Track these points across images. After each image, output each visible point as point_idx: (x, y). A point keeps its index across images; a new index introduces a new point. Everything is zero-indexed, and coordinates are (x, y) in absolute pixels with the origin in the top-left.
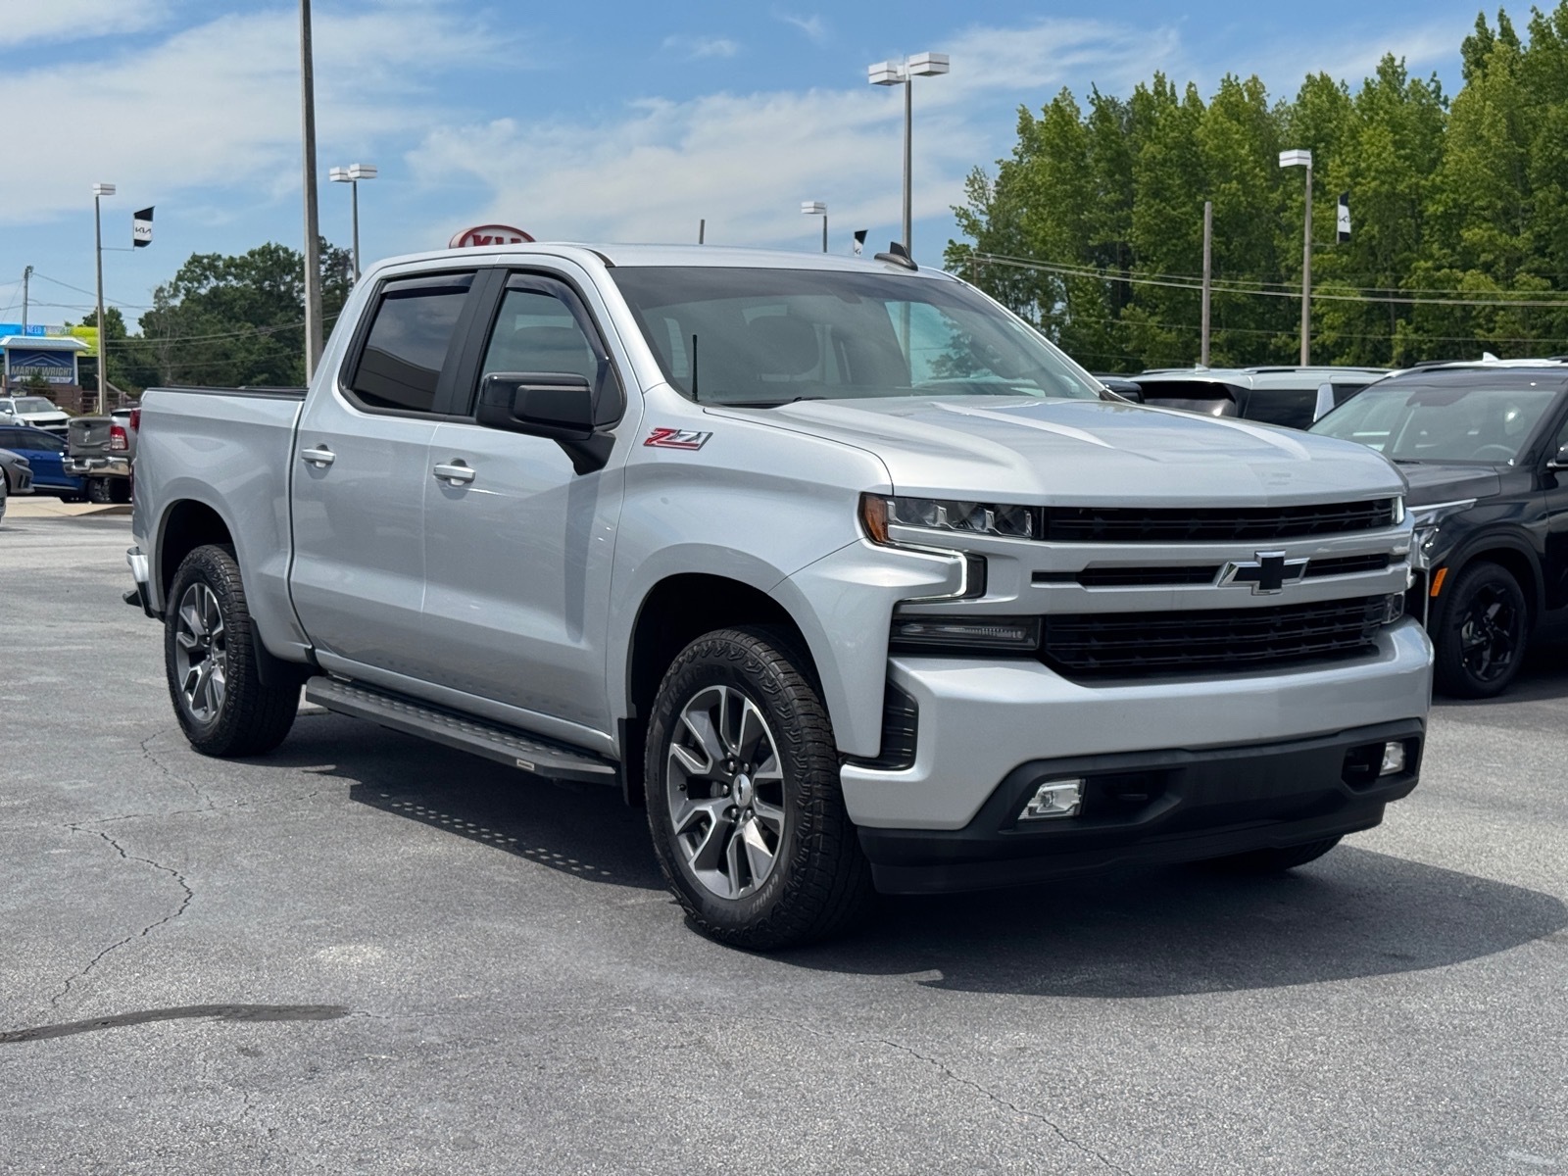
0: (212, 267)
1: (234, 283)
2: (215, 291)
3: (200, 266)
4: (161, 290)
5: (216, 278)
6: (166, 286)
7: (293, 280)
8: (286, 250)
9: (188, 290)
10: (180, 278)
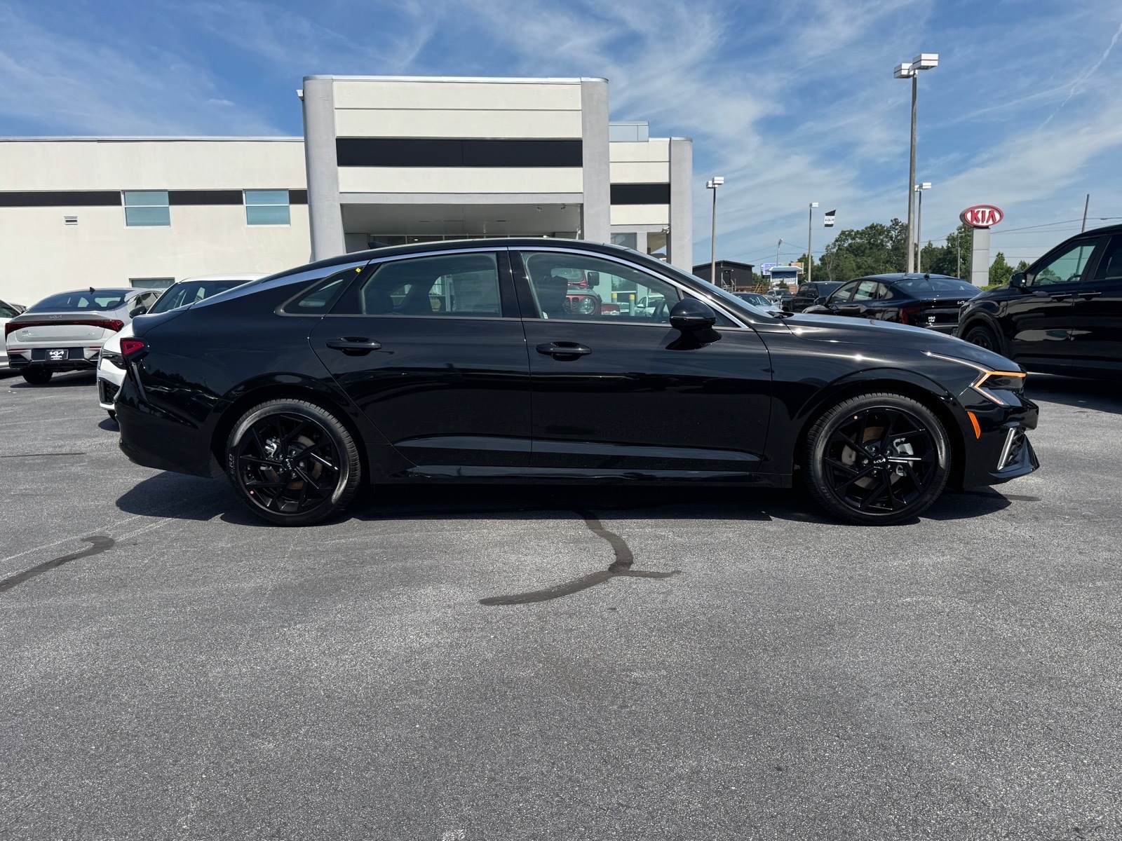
0: (849, 235)
1: (859, 241)
2: (850, 245)
3: (845, 235)
4: (829, 246)
5: (851, 239)
6: (831, 244)
7: (884, 238)
8: (881, 225)
9: (839, 245)
10: (837, 241)
